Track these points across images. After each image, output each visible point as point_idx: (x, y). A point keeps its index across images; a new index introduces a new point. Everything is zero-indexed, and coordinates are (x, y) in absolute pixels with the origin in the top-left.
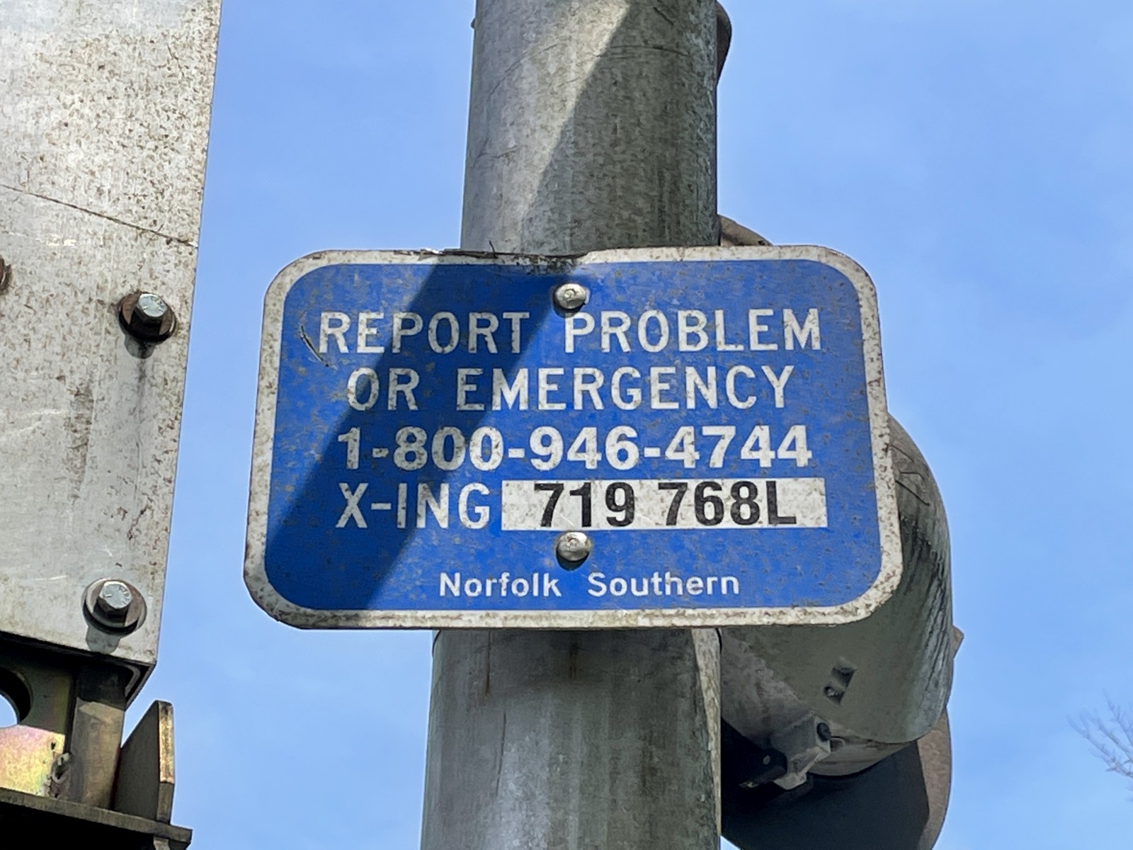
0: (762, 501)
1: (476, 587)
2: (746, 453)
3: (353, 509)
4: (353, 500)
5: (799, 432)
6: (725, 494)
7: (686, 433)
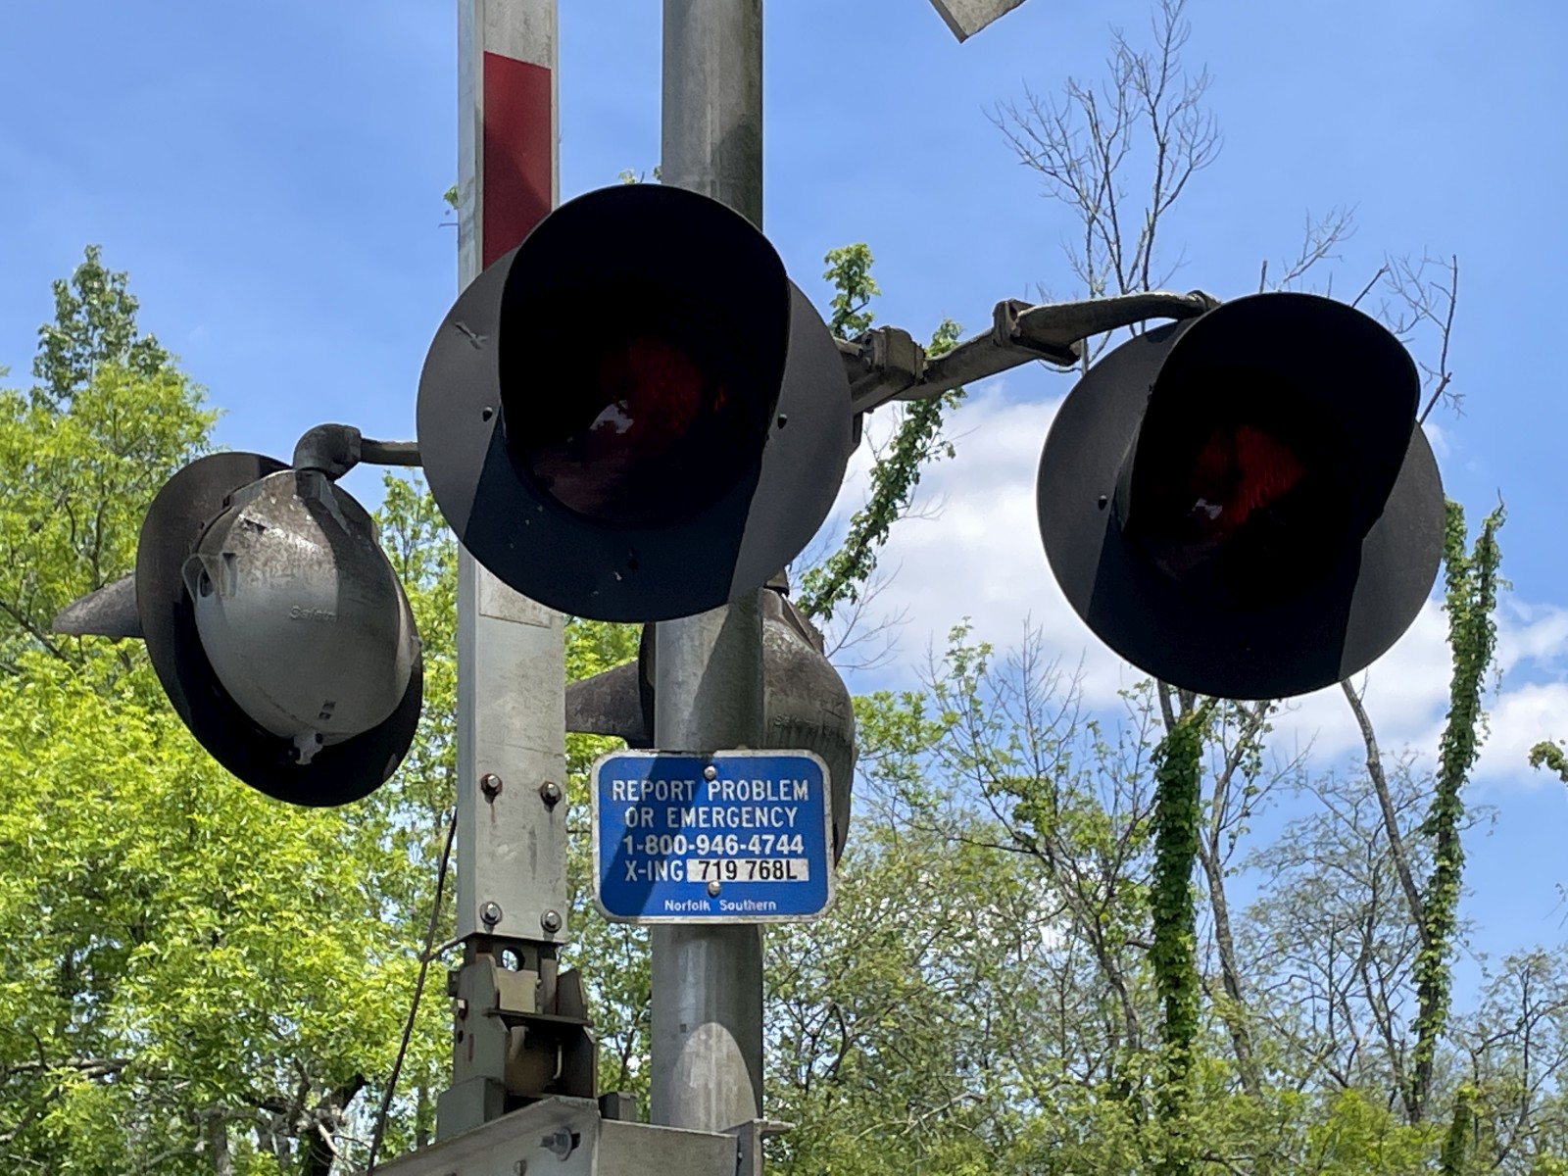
0: (784, 869)
1: (679, 907)
2: (779, 848)
3: (631, 873)
4: (631, 868)
5: (798, 838)
6: (770, 866)
7: (756, 838)
